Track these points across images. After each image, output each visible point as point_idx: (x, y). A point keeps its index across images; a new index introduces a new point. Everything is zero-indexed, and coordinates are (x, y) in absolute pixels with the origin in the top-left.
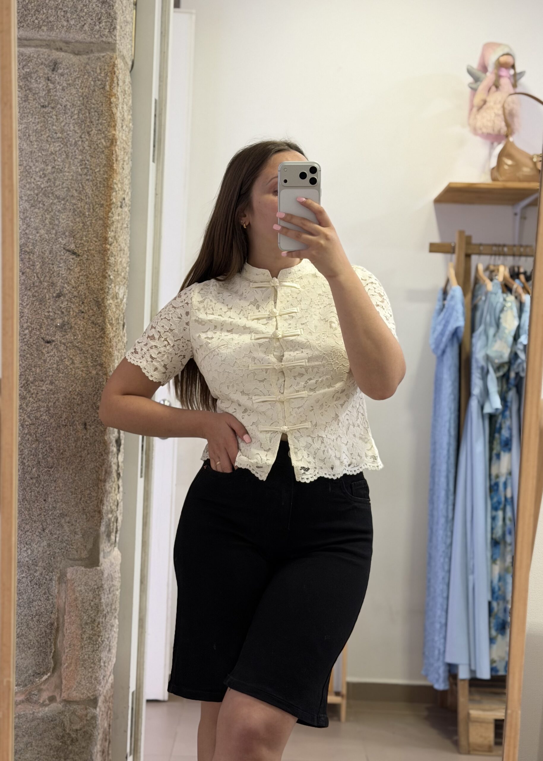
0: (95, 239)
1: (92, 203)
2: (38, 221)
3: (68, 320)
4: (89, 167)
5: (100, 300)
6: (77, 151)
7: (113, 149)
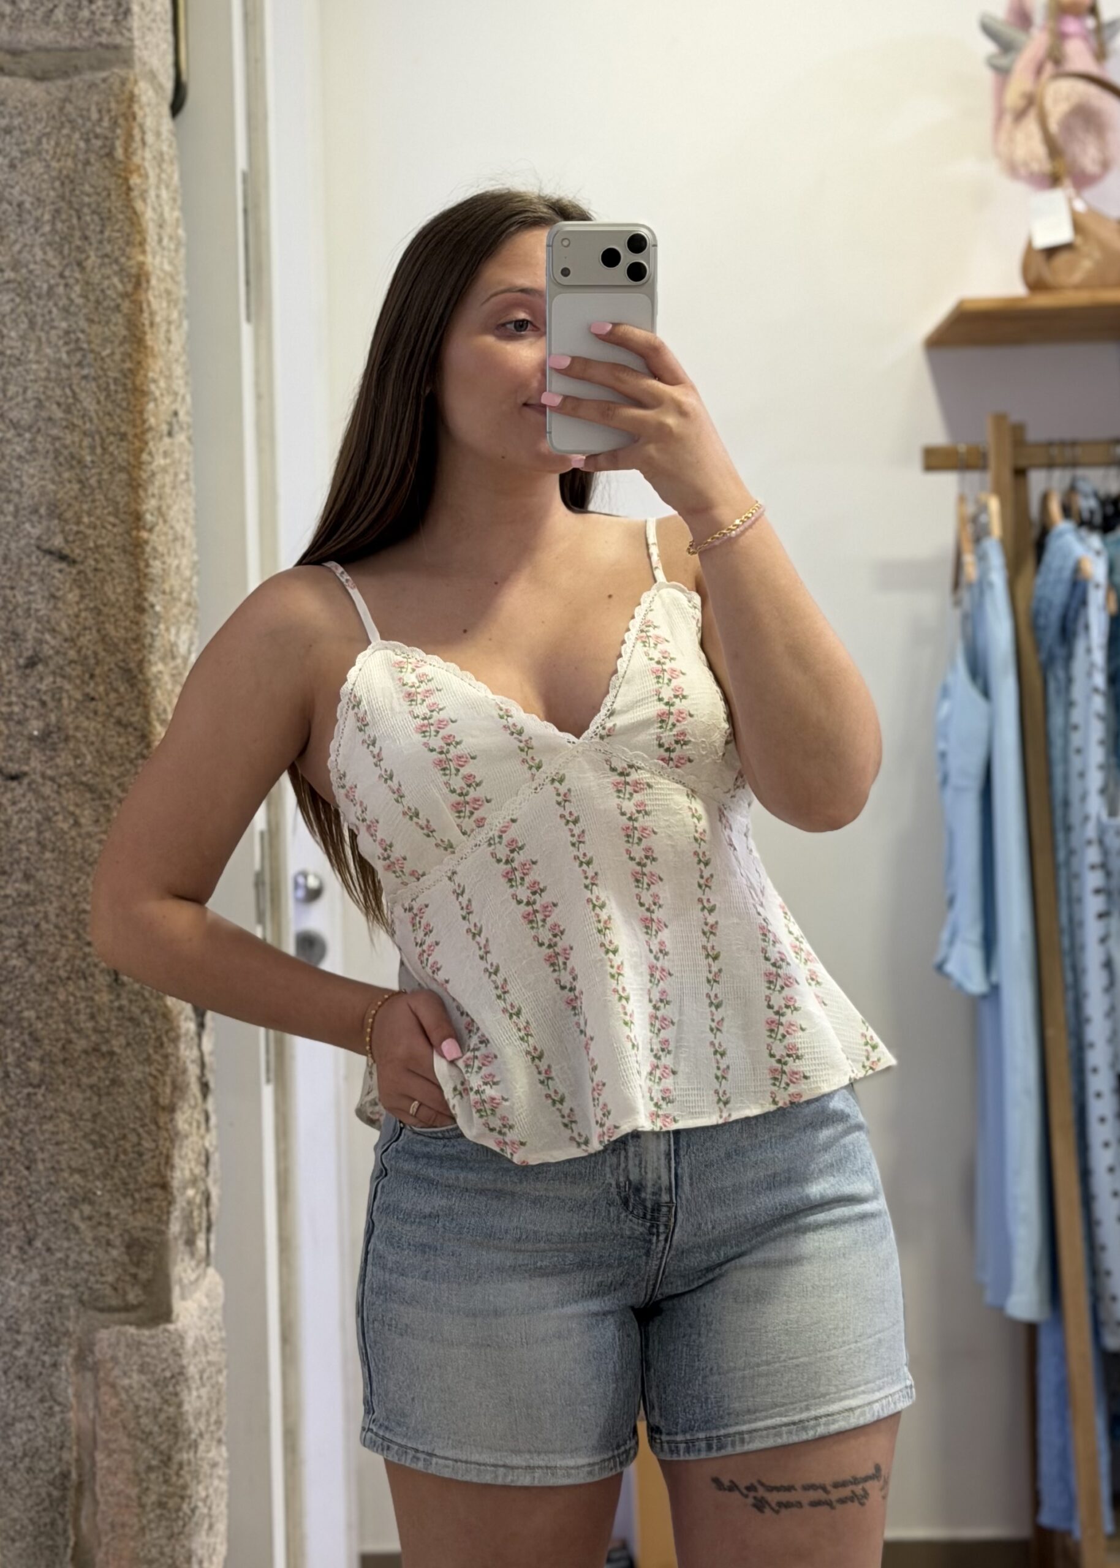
0: (112, 519)
1: (99, 432)
3: (58, 721)
4: (85, 346)
5: (132, 665)
6: (55, 310)
7: (143, 297)
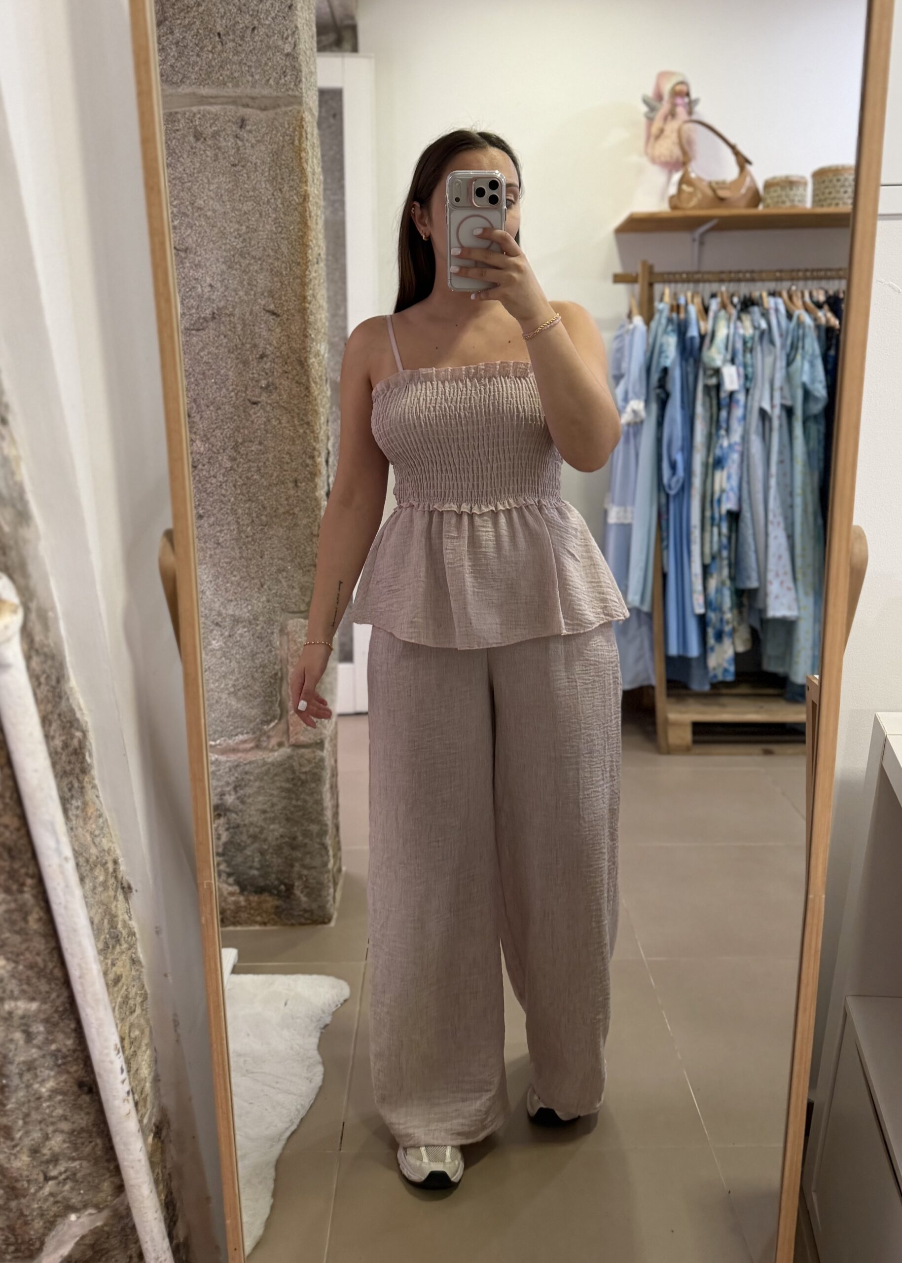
0: (294, 298)
1: (289, 262)
2: (236, 282)
3: (273, 381)
4: (283, 225)
5: (303, 359)
6: (270, 209)
7: (306, 205)
